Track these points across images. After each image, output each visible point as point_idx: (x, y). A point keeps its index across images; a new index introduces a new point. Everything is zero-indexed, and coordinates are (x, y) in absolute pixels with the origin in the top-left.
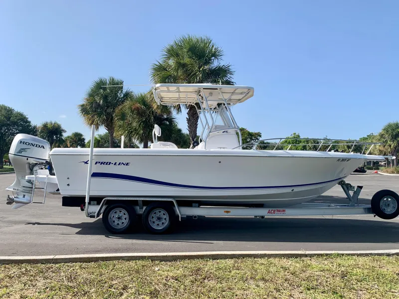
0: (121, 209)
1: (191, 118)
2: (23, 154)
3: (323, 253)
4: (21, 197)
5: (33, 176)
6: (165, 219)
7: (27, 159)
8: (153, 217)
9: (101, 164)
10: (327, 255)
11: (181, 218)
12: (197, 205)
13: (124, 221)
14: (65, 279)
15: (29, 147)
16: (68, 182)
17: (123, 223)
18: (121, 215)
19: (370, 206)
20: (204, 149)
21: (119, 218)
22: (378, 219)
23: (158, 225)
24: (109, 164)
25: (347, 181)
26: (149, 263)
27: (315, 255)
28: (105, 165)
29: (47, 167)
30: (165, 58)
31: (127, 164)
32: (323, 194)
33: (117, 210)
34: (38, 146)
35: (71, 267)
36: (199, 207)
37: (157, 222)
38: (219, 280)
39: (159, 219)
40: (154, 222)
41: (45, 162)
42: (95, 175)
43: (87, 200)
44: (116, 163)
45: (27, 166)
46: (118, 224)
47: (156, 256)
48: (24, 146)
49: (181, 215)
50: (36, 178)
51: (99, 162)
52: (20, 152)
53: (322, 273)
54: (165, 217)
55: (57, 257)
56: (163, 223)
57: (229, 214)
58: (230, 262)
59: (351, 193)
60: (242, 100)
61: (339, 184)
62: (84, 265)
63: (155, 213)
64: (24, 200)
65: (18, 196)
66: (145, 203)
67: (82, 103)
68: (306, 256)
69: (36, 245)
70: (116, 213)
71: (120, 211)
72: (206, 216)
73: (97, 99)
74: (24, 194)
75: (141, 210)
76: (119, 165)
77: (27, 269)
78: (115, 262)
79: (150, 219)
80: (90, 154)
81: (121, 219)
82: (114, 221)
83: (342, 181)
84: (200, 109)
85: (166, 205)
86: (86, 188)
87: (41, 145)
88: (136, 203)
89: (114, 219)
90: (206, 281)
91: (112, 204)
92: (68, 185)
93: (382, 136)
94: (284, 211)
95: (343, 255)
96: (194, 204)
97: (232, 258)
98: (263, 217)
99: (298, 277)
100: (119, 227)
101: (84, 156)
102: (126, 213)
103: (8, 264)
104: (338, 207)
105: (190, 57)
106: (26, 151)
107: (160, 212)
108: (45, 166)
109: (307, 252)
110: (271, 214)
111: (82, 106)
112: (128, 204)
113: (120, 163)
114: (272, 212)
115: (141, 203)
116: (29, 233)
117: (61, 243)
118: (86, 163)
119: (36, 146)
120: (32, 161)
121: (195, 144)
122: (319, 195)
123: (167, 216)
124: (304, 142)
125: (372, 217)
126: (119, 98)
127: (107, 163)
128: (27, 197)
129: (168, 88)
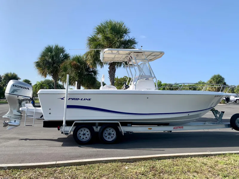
0: (85, 129)
1: (111, 71)
2: (15, 93)
3: (221, 153)
4: (13, 122)
5: (26, 108)
6: (113, 134)
7: (18, 97)
8: (105, 133)
9: (72, 100)
10: (224, 154)
11: (124, 133)
12: (130, 125)
13: (87, 136)
14: (69, 178)
15: (19, 88)
16: (50, 111)
17: (86, 137)
18: (85, 132)
19: (229, 123)
20: (134, 90)
21: (84, 134)
22: (234, 131)
23: (109, 138)
24: (78, 100)
25: (216, 108)
26: (119, 164)
27: (217, 154)
28: (75, 100)
29: (31, 102)
30: (95, 33)
31: (89, 99)
32: (203, 117)
33: (83, 129)
34: (25, 88)
35: (70, 169)
36: (131, 126)
37: (108, 137)
38: (169, 173)
39: (110, 134)
40: (106, 136)
41: (29, 98)
42: (68, 107)
43: (64, 123)
44: (82, 99)
45: (17, 101)
46: (83, 138)
47: (123, 159)
48: (16, 88)
49: (124, 131)
50: (27, 109)
51: (71, 99)
52: (13, 92)
53: (226, 166)
54: (113, 133)
55: (58, 162)
56: (112, 137)
57: (151, 130)
58: (170, 161)
59: (218, 115)
60: (153, 59)
61: (211, 110)
62: (78, 167)
63: (107, 131)
64: (15, 124)
65: (11, 121)
66: (100, 124)
67: (37, 61)
68: (212, 155)
69: (34, 154)
70: (82, 131)
71: (85, 130)
72: (134, 132)
73: (47, 58)
74: (15, 120)
75: (97, 129)
76: (84, 100)
77: (40, 172)
78: (98, 164)
79: (104, 134)
80: (66, 93)
81: (85, 134)
82: (81, 137)
83: (213, 109)
84: (127, 65)
85: (114, 125)
86: (64, 115)
87: (27, 87)
88: (94, 124)
89: (80, 135)
90: (161, 174)
91: (79, 126)
92: (50, 113)
93: (211, 82)
94: (182, 127)
95: (232, 154)
96: (128, 125)
97: (169, 159)
98: (171, 131)
99: (215, 169)
100: (84, 140)
101: (61, 94)
102: (88, 131)
103: (25, 169)
104: (211, 124)
105: (111, 33)
106: (17, 92)
107: (110, 130)
108: (30, 101)
109: (212, 153)
110: (175, 130)
111: (37, 62)
112: (89, 125)
113: (85, 99)
114: (176, 128)
115: (97, 125)
116: (24, 146)
117: (50, 152)
118: (62, 99)
119: (24, 88)
120: (21, 98)
121: (127, 87)
122: (199, 117)
123: (114, 132)
124: (164, 85)
125: (230, 130)
126: (60, 58)
127: (77, 99)
128: (18, 122)
129: (112, 51)
